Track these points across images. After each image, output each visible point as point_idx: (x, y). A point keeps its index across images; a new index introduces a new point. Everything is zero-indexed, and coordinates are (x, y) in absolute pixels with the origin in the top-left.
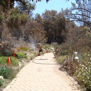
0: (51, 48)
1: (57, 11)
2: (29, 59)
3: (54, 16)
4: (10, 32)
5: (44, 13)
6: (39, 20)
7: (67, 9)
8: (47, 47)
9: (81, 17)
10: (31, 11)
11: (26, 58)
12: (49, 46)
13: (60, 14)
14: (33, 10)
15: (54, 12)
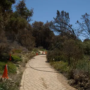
0: (39, 51)
1: (43, 23)
2: (24, 62)
3: (42, 26)
4: (6, 36)
5: (34, 23)
6: (29, 28)
7: (51, 22)
8: (36, 50)
9: (60, 29)
10: (29, 17)
11: (21, 60)
12: (37, 49)
13: (46, 25)
14: (31, 17)
15: (41, 23)
